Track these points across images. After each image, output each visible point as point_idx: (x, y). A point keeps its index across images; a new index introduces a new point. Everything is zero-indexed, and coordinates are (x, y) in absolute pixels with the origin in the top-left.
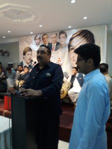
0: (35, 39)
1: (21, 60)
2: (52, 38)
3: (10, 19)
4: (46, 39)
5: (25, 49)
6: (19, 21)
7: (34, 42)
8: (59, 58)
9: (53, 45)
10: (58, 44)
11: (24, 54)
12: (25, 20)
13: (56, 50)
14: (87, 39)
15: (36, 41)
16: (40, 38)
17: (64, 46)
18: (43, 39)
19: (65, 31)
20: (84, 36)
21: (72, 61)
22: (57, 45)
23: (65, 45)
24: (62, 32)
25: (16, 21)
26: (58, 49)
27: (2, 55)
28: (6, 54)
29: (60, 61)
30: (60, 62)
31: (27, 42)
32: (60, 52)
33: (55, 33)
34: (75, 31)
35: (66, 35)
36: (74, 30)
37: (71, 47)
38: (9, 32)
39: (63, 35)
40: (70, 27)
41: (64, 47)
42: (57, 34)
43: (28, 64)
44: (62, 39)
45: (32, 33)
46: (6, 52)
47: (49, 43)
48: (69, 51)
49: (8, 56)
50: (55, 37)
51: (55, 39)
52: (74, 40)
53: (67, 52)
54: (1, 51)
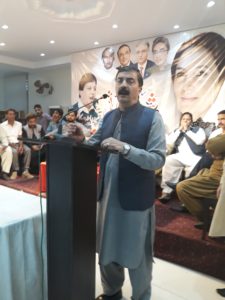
0: (103, 56)
1: (75, 99)
2: (138, 52)
3: (53, 13)
4: (126, 56)
5: (84, 76)
6: (72, 15)
7: (101, 61)
8: (152, 95)
10: (150, 64)
11: (81, 88)
12: (84, 15)
13: (145, 78)
14: (213, 53)
16: (112, 54)
17: (162, 69)
18: (119, 55)
19: (167, 37)
20: (206, 47)
21: (179, 100)
22: (147, 67)
23: (166, 67)
24: (159, 40)
25: (65, 16)
26: (149, 75)
27: (38, 91)
28: (46, 90)
29: (154, 100)
30: (154, 103)
32: (153, 81)
33: (144, 42)
34: (187, 36)
35: (168, 47)
36: (185, 34)
37: (178, 71)
38: (52, 42)
39: (161, 46)
40: (176, 27)
41: (164, 71)
42: (148, 45)
44: (159, 55)
45: (96, 43)
46: (47, 85)
47: (131, 64)
48: (173, 78)
49: (50, 93)
50: (144, 51)
51: (145, 54)
52: (185, 56)
53: (169, 81)
54: (37, 83)
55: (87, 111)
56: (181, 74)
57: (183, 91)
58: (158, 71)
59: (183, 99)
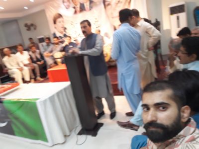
0: (63, 2)
9: (85, 4)
11: (55, 22)
13: (90, 9)
15: (65, 4)
17: (98, 3)
21: (110, 18)
22: (90, 4)
27: (27, 30)
28: (32, 28)
29: (97, 22)
31: (54, 7)
37: (106, 3)
43: (62, 33)
46: (32, 25)
47: (81, 4)
48: (105, 7)
49: (35, 29)
54: (26, 25)
55: (62, 35)
56: (109, 4)
57: (112, 13)
58: (96, 5)
59: (113, 17)
